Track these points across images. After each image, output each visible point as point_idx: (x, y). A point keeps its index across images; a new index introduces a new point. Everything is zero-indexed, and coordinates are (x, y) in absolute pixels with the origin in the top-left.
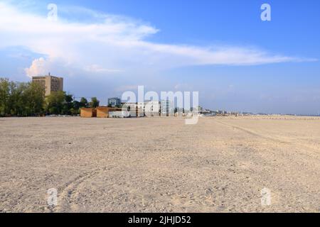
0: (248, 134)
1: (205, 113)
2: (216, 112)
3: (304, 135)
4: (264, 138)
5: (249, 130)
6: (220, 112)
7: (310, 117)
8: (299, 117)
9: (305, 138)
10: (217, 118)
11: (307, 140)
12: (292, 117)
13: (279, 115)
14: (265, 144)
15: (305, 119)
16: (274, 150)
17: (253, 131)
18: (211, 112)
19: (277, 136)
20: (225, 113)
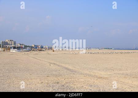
0: (66, 70)
1: (19, 48)
2: (32, 47)
3: (120, 70)
4: (81, 74)
5: (67, 66)
6: (36, 47)
7: (127, 51)
8: (117, 51)
9: (121, 72)
10: (32, 53)
11: (123, 74)
12: (110, 51)
13: (97, 50)
14: (82, 80)
15: (121, 53)
16: (91, 86)
17: (70, 67)
18: (26, 47)
19: (95, 71)
20: (42, 47)
